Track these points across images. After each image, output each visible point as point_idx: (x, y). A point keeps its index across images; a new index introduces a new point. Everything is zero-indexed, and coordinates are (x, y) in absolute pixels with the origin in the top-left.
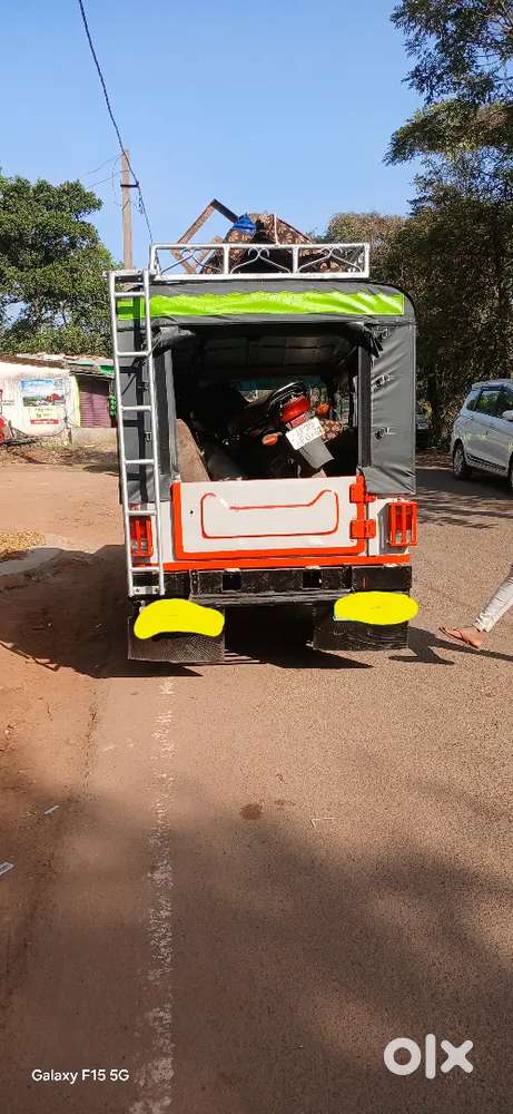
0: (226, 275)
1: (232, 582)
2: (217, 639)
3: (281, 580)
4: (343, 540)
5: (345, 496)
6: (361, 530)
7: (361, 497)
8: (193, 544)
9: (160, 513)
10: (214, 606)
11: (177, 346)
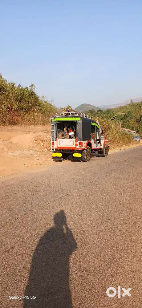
0: (63, 116)
1: (63, 150)
2: (61, 157)
3: (68, 150)
4: (74, 146)
5: (74, 141)
6: (76, 145)
7: (76, 141)
8: (59, 146)
9: (55, 142)
10: (60, 153)
11: (58, 124)
